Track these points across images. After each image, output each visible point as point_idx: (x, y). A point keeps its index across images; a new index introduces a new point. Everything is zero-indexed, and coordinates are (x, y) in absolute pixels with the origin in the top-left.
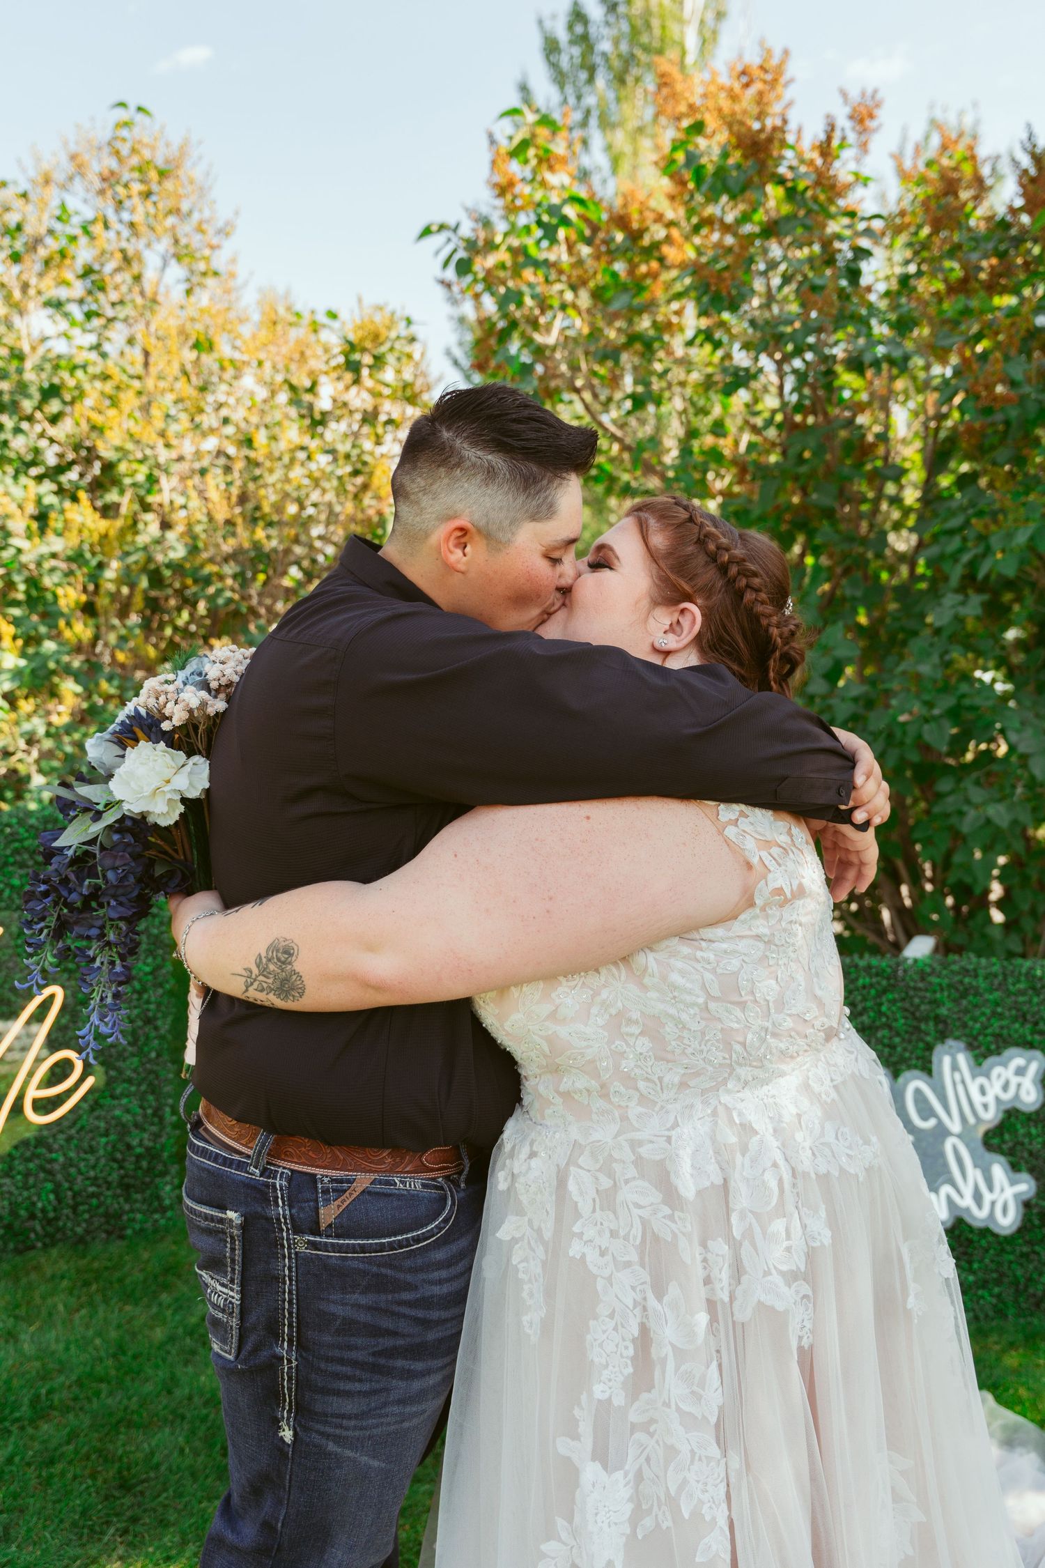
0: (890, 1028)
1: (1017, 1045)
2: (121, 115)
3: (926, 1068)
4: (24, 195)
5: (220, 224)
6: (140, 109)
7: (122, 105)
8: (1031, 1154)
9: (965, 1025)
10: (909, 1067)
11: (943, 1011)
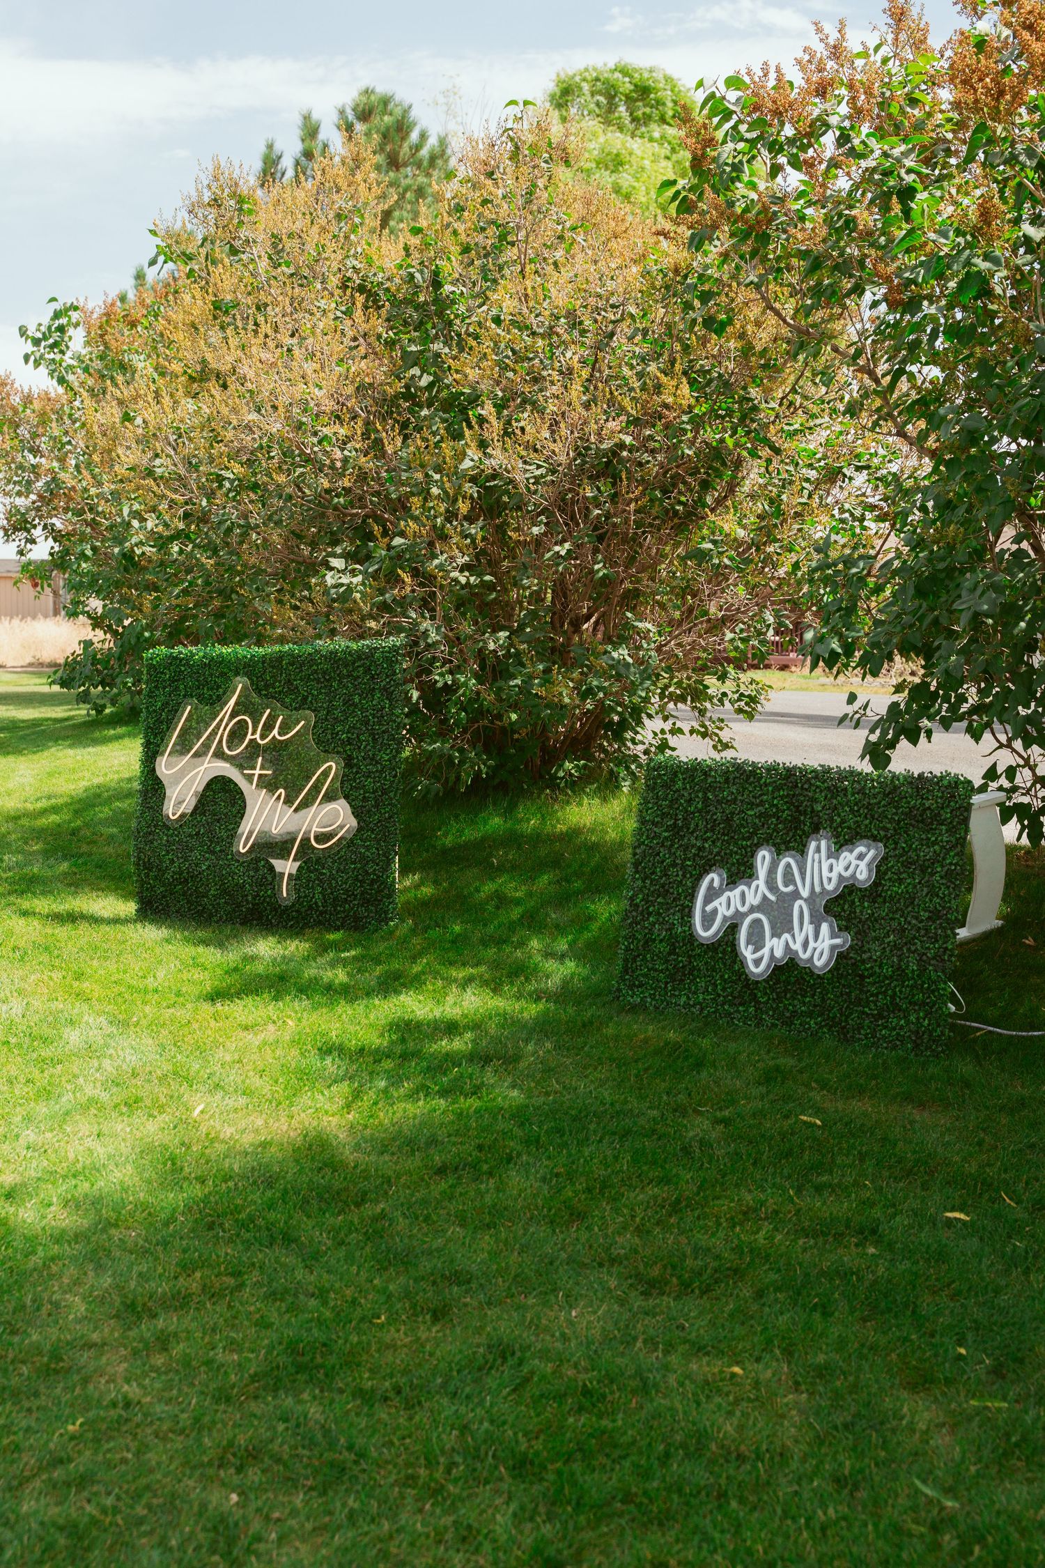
1: (865, 837)
3: (802, 851)
10: (787, 848)
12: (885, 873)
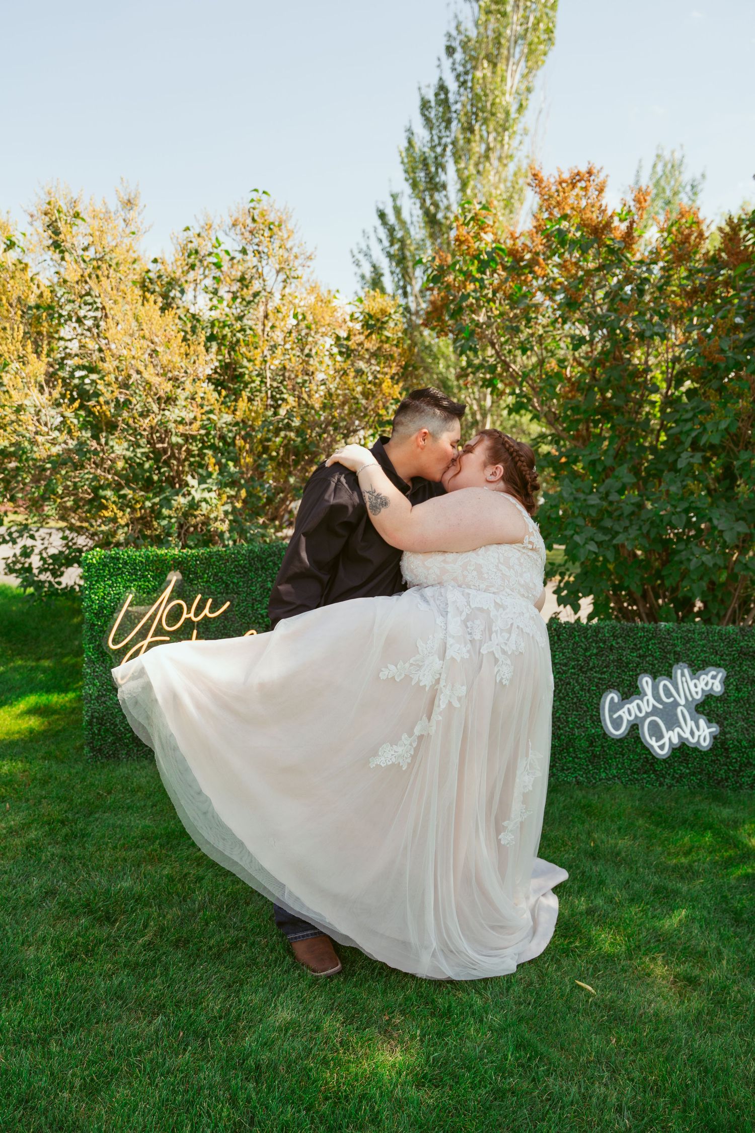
0: (653, 656)
1: (713, 665)
2: (254, 195)
3: (669, 675)
4: (199, 235)
5: (308, 254)
6: (264, 192)
7: (256, 190)
8: (717, 715)
9: (688, 656)
10: (661, 675)
11: (678, 649)
12: (728, 686)
